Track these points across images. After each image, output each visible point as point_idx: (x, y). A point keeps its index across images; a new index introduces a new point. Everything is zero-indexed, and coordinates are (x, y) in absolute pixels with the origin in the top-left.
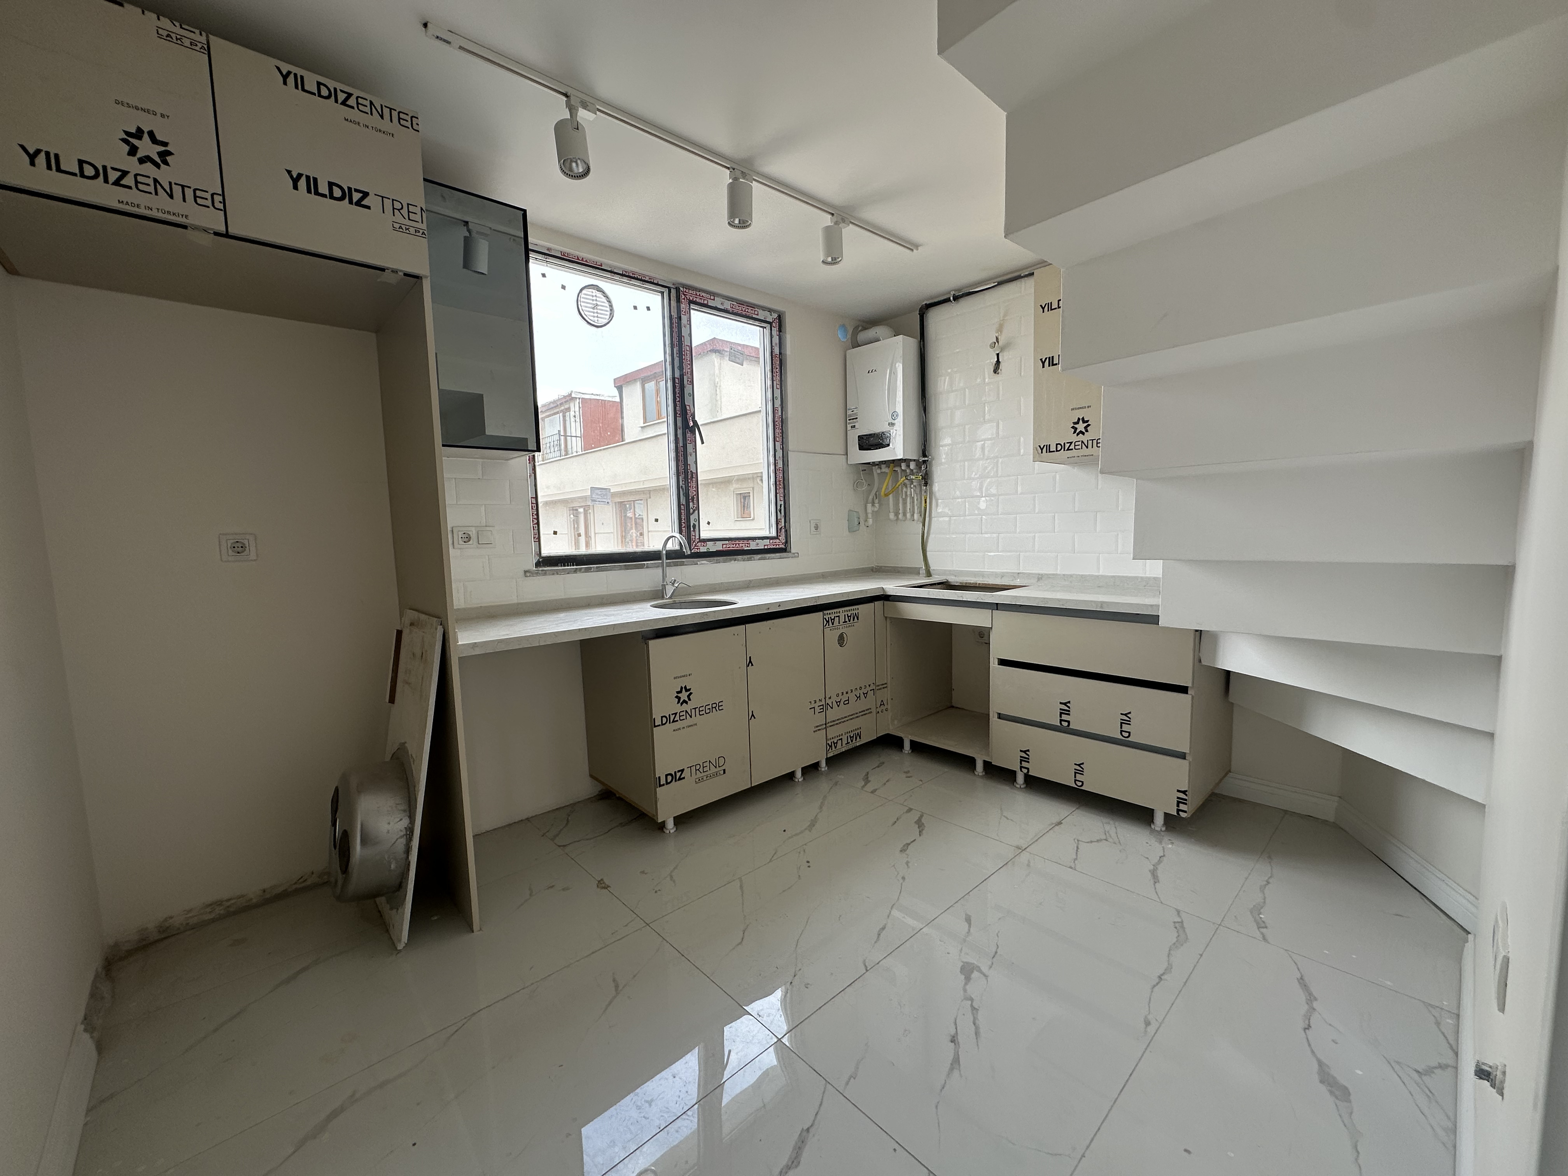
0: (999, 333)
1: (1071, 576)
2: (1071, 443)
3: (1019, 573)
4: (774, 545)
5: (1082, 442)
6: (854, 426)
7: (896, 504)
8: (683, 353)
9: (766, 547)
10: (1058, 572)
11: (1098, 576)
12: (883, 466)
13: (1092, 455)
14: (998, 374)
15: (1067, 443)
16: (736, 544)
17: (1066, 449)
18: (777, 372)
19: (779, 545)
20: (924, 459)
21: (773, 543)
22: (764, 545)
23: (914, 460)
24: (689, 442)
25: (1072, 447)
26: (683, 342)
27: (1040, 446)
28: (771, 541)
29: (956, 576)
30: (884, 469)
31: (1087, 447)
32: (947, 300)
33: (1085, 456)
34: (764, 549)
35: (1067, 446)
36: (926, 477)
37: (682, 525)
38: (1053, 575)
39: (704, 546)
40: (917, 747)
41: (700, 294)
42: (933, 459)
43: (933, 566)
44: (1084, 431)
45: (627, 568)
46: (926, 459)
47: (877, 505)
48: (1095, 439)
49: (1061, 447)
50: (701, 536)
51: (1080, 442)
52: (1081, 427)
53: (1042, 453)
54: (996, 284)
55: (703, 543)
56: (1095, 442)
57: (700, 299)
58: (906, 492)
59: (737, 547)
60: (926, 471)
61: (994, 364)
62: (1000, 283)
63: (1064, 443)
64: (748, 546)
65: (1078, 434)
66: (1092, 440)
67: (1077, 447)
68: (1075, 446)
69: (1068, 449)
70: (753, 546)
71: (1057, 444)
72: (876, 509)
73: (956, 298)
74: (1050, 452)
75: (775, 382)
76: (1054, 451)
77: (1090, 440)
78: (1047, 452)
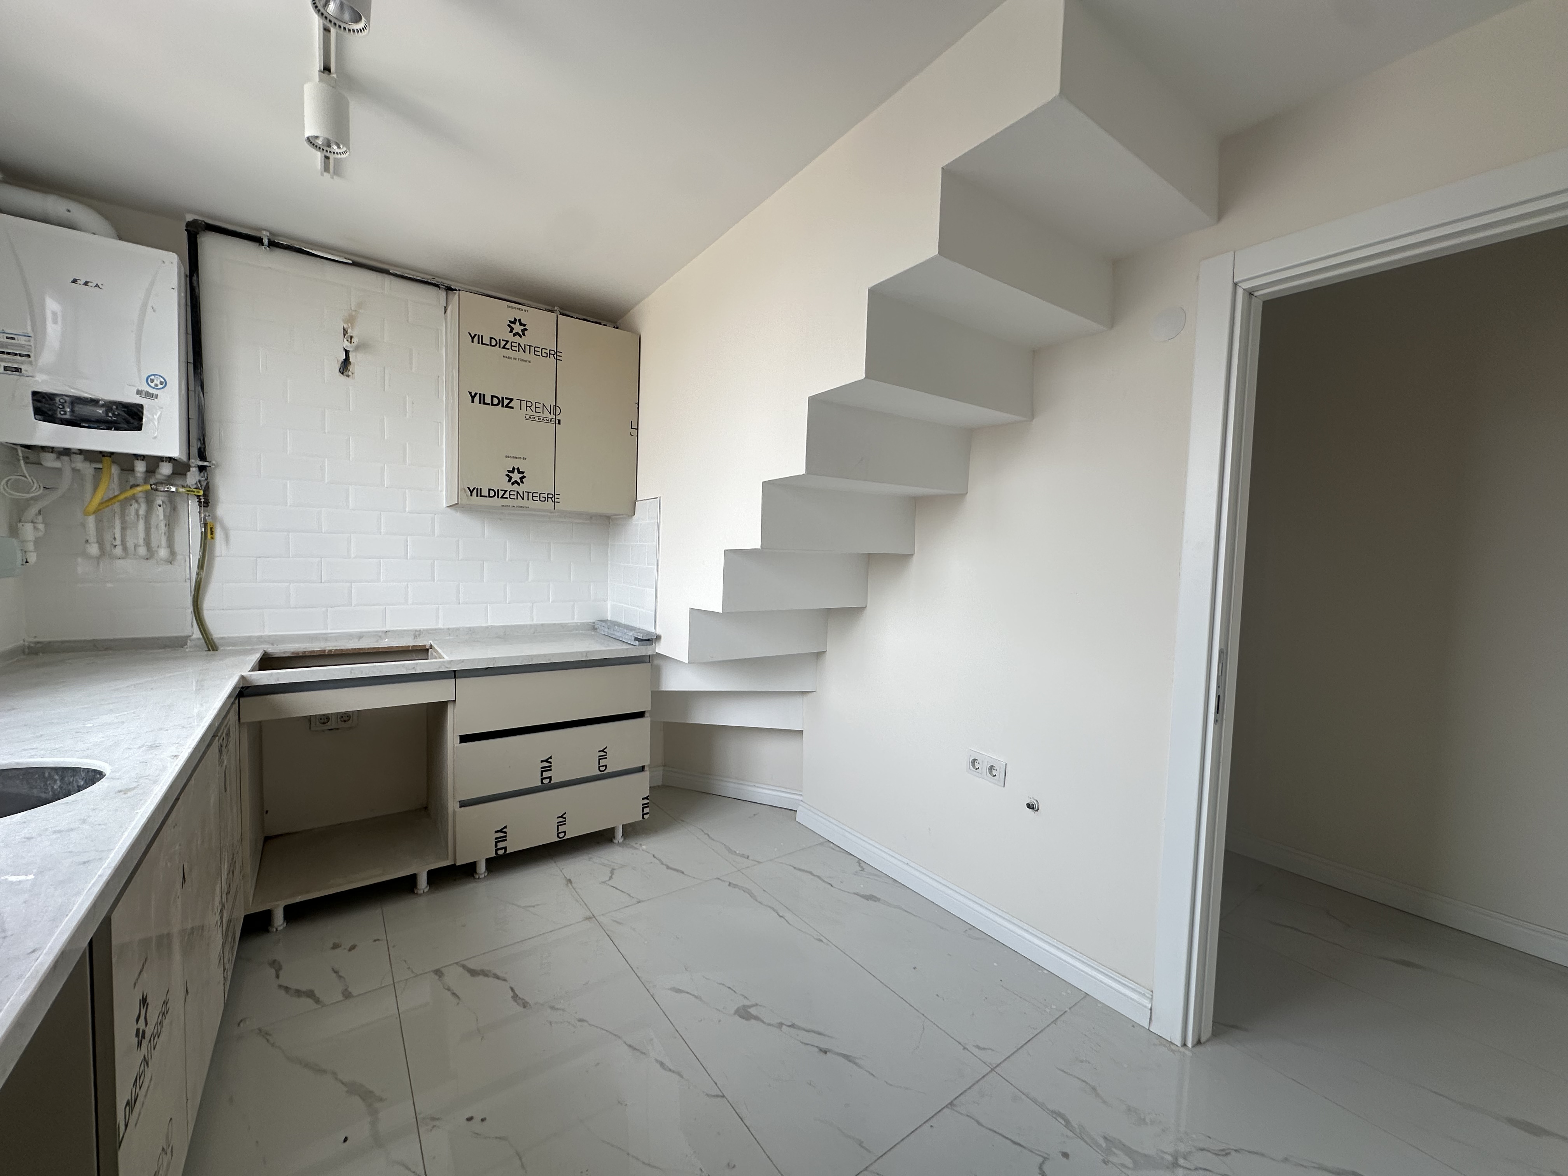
0: (349, 324)
2: (506, 491)
5: (518, 492)
6: (18, 370)
12: (80, 458)
13: (528, 507)
14: (348, 376)
15: (501, 490)
17: (500, 497)
20: (201, 463)
23: (170, 459)
25: (507, 495)
27: (469, 488)
30: (79, 463)
31: (523, 498)
32: (258, 240)
33: (521, 507)
35: (501, 493)
36: (206, 493)
42: (217, 466)
43: (219, 633)
44: (519, 481)
46: (206, 464)
48: (531, 492)
49: (494, 493)
51: (516, 492)
52: (516, 477)
53: (471, 495)
54: (351, 262)
56: (530, 495)
60: (208, 483)
61: (340, 362)
62: (355, 264)
63: (498, 490)
65: (513, 484)
66: (528, 492)
67: (511, 497)
68: (510, 495)
69: (502, 497)
71: (490, 490)
73: (273, 244)
74: (481, 496)
76: (486, 497)
77: (526, 492)
78: (477, 496)
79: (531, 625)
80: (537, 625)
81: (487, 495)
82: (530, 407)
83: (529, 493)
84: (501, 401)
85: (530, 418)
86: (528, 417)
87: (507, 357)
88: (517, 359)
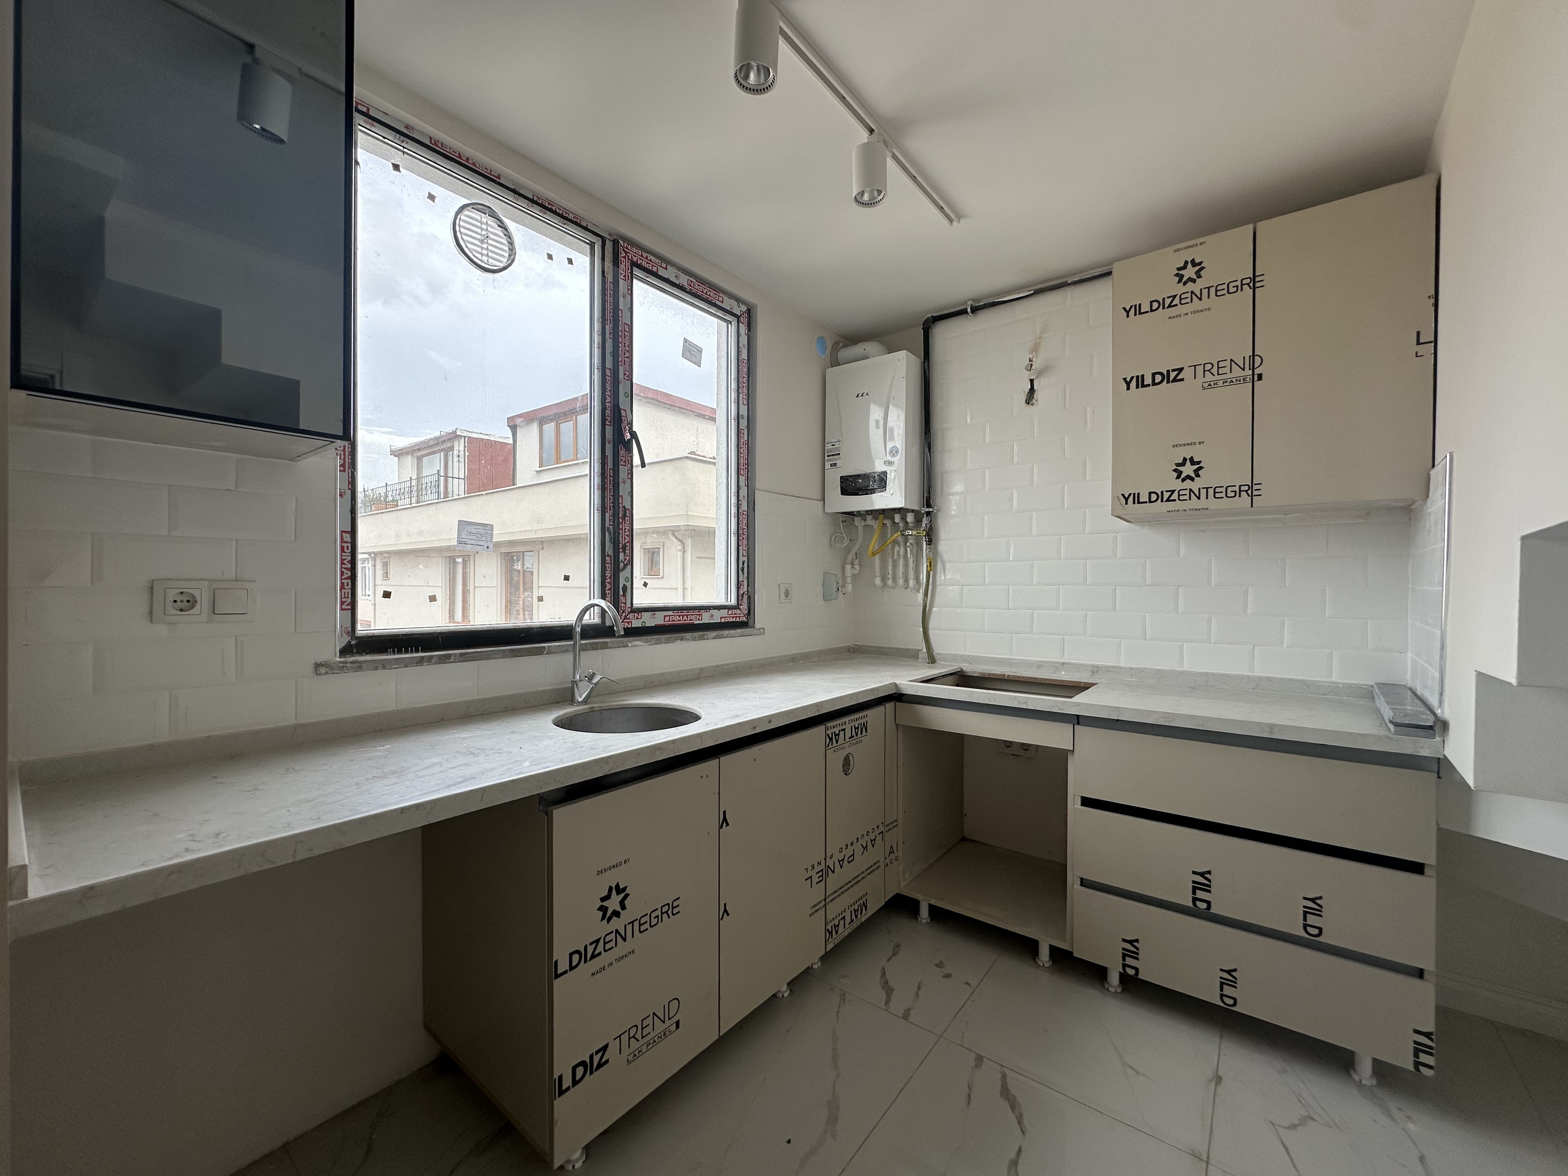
0: (1034, 353)
1: (1142, 670)
2: (1173, 491)
3: (1063, 664)
4: (733, 617)
5: (1191, 490)
6: (835, 465)
7: (884, 567)
8: (620, 334)
9: (723, 620)
10: (1122, 664)
11: (1182, 673)
12: (869, 517)
13: (1207, 509)
14: (1032, 405)
15: (1167, 491)
16: (683, 616)
17: (1164, 500)
18: (744, 383)
19: (739, 617)
20: (927, 510)
21: (732, 614)
22: (721, 618)
23: (913, 511)
24: (622, 463)
25: (1175, 496)
26: (620, 318)
27: (1123, 495)
28: (730, 612)
29: (970, 664)
30: (870, 521)
31: (1199, 498)
32: (963, 312)
33: (1196, 510)
34: (721, 622)
35: (1166, 495)
36: (930, 533)
37: (606, 587)
38: (1115, 667)
39: (638, 618)
40: (939, 915)
41: (647, 257)
42: (939, 510)
43: (937, 649)
44: (1193, 475)
45: (515, 654)
46: (931, 510)
47: (857, 567)
48: (1212, 487)
49: (1156, 497)
50: (634, 602)
51: (1188, 490)
52: (1188, 470)
53: (1126, 503)
54: (1033, 292)
55: (636, 615)
56: (1211, 491)
57: (647, 263)
58: (899, 552)
59: (685, 620)
60: (931, 525)
61: (1026, 393)
62: (1037, 292)
63: (1162, 492)
64: (699, 619)
65: (1183, 480)
66: (1207, 488)
67: (1181, 498)
68: (1179, 495)
69: (1168, 500)
70: (706, 618)
71: (1150, 493)
72: (856, 572)
73: (975, 310)
74: (1139, 503)
75: (741, 395)
76: (1146, 502)
77: (1203, 488)
78: (1134, 503)
79: (1249, 677)
80: (1260, 678)
81: (1148, 501)
82: (1209, 370)
83: (1209, 489)
84: (1166, 377)
85: (1210, 385)
86: (1206, 385)
87: (1174, 317)
88: (1190, 314)
